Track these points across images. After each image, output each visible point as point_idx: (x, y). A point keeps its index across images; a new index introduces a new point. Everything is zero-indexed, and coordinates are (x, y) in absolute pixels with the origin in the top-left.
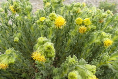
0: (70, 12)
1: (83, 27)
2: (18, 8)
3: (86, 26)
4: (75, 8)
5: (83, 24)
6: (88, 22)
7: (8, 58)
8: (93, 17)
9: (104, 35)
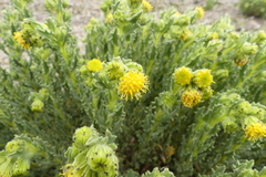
0: (163, 38)
1: (193, 93)
2: (33, 37)
3: (200, 89)
4: (175, 29)
5: (193, 84)
6: (205, 79)
7: (13, 161)
8: (220, 54)
9: (246, 110)
